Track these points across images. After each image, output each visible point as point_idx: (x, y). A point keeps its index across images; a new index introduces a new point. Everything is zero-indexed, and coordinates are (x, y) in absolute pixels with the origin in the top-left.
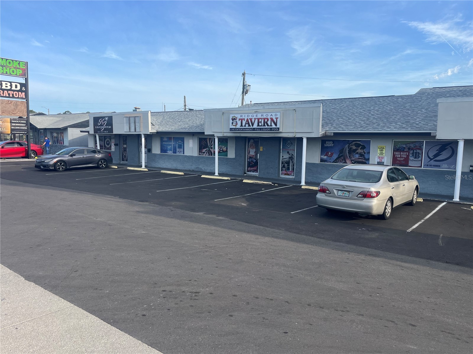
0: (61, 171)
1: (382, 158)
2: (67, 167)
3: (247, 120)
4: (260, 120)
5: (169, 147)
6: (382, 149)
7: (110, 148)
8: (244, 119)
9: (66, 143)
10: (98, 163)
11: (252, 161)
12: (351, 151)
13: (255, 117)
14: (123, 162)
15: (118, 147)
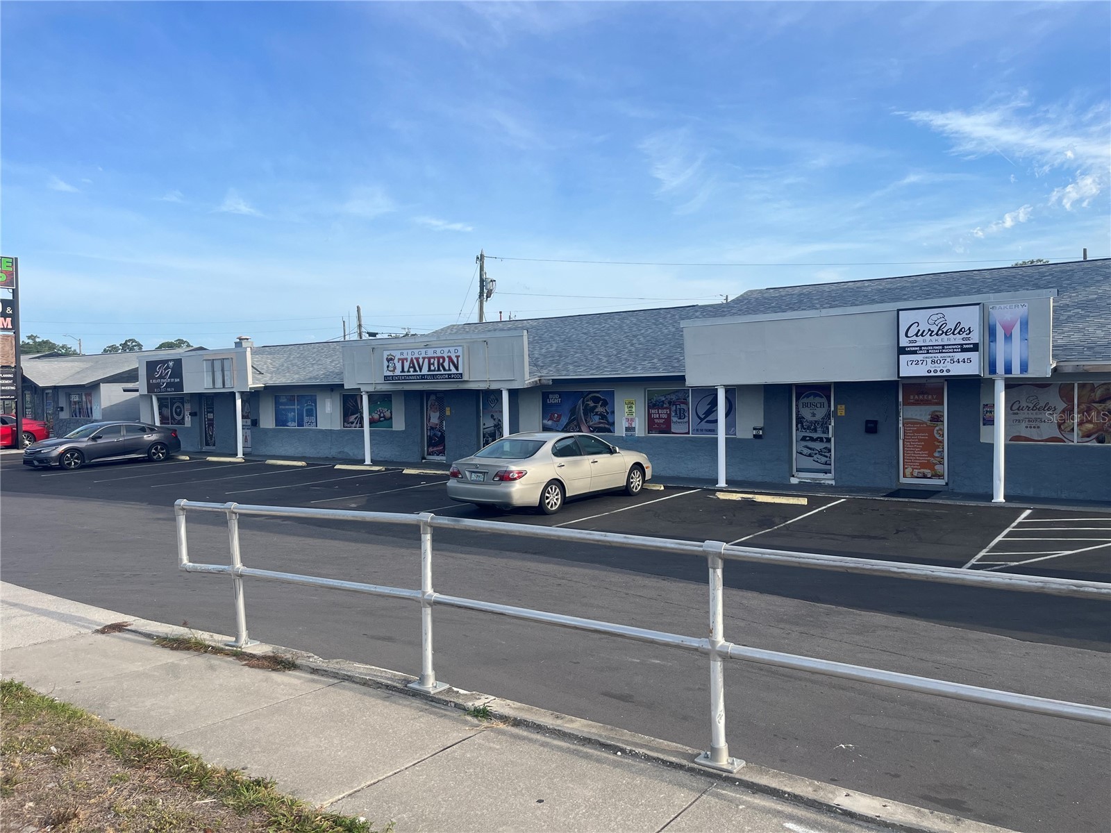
0: (73, 469)
1: (632, 420)
2: (84, 462)
3: (412, 360)
4: (432, 361)
5: (291, 415)
6: (630, 405)
7: (182, 422)
8: (406, 359)
9: (97, 414)
10: (149, 451)
11: (435, 435)
12: (588, 411)
13: (424, 355)
14: (208, 447)
15: (196, 419)
